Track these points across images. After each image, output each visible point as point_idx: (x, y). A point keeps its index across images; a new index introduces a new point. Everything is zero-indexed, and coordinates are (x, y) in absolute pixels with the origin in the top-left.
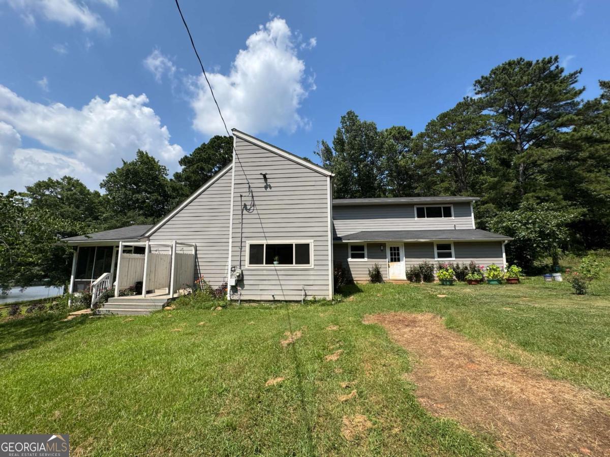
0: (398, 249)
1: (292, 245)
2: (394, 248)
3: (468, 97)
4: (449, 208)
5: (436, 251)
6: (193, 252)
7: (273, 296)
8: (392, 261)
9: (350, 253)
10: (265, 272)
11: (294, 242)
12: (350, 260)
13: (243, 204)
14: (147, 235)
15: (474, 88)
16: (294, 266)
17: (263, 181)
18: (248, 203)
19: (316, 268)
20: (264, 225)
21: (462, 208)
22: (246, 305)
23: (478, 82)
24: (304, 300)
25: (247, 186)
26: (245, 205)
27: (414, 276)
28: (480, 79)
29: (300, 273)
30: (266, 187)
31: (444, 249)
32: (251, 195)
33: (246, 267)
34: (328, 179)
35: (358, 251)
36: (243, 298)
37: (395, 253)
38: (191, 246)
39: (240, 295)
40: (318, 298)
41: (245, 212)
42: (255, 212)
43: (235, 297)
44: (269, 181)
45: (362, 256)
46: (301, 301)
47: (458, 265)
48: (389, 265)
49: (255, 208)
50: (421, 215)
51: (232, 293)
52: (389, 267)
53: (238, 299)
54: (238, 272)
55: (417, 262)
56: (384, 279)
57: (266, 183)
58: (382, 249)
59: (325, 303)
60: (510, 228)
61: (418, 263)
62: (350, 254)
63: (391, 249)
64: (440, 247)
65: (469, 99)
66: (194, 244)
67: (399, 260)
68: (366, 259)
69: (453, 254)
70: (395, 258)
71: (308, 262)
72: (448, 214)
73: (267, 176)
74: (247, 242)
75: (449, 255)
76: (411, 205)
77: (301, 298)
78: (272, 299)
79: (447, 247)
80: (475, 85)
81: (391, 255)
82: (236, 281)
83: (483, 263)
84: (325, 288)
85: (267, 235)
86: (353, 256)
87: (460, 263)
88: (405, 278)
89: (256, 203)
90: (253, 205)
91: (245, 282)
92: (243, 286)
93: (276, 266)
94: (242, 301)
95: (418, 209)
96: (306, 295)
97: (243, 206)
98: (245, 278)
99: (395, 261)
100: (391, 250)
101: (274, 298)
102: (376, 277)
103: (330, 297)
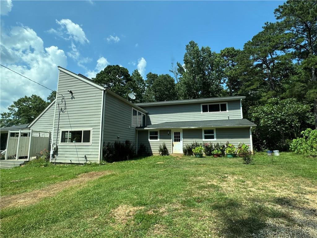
0: (179, 134)
1: (82, 131)
2: (177, 133)
4: (225, 105)
5: (203, 135)
6: (48, 136)
7: (71, 160)
8: (175, 141)
9: (149, 136)
10: (68, 147)
11: (83, 129)
12: (149, 140)
13: (60, 108)
14: (29, 127)
16: (82, 143)
17: (71, 95)
18: (63, 108)
19: (93, 144)
20: (70, 120)
21: (234, 105)
22: (58, 165)
23: (277, 10)
24: (85, 164)
25: (61, 98)
26: (61, 109)
27: (188, 151)
28: (278, 8)
29: (85, 147)
30: (72, 98)
31: (209, 133)
32: (64, 103)
33: (59, 144)
34: (103, 91)
35: (154, 135)
36: (57, 161)
37: (177, 136)
39: (56, 160)
40: (93, 162)
41: (61, 113)
42: (66, 113)
43: (53, 161)
44: (74, 94)
45: (156, 138)
46: (83, 164)
47: (218, 144)
48: (173, 144)
49: (66, 111)
50: (205, 110)
51: (52, 158)
52: (173, 146)
53: (54, 162)
54: (55, 146)
55: (190, 142)
56: (169, 153)
57: (72, 96)
58: (168, 133)
59: (96, 165)
60: (257, 117)
61: (190, 143)
62: (149, 137)
63: (175, 133)
64: (206, 132)
65: (269, 24)
66: (49, 131)
67: (179, 141)
68: (159, 140)
69: (215, 136)
70: (177, 139)
71: (89, 141)
72: (224, 109)
73: (73, 92)
74: (61, 130)
75: (213, 137)
76: (199, 104)
77: (83, 162)
78: (70, 162)
79: (211, 131)
81: (175, 138)
82: (53, 151)
83: (236, 143)
84: (96, 156)
85: (72, 125)
86: (151, 138)
87: (219, 143)
88: (182, 152)
89: (67, 108)
90: (65, 109)
91: (59, 153)
92: (57, 154)
93: (74, 143)
94: (56, 163)
95: (203, 106)
96: (87, 161)
98: (59, 150)
99: (177, 141)
100: (175, 134)
101: (71, 162)
102: (164, 151)
103: (99, 163)
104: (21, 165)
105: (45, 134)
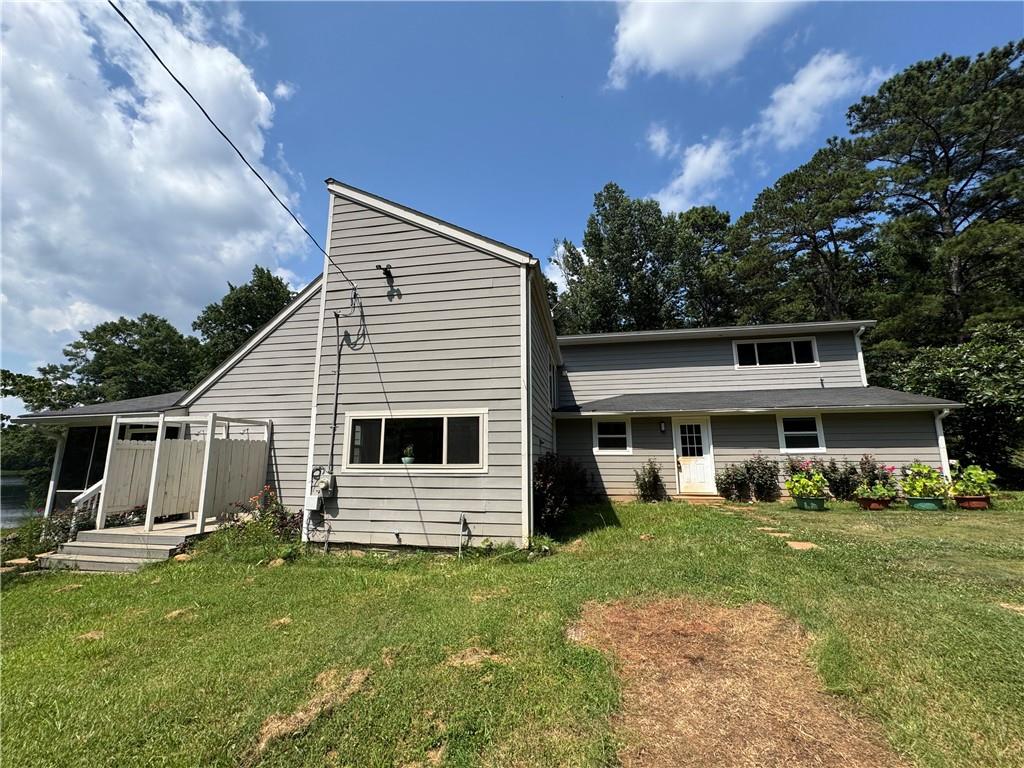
0: (698, 428)
1: (442, 418)
2: (690, 427)
3: (836, 139)
4: (808, 345)
5: (782, 434)
6: (265, 438)
7: (397, 535)
8: (685, 454)
9: (596, 437)
10: (382, 482)
11: (445, 412)
12: (596, 451)
13: (342, 332)
14: (184, 403)
15: (848, 121)
16: (445, 467)
17: (384, 282)
18: (353, 331)
19: (494, 472)
20: (385, 378)
21: (837, 345)
22: (341, 554)
23: (856, 109)
24: (464, 548)
25: (350, 294)
26: (347, 336)
27: (734, 486)
28: (859, 102)
29: (456, 483)
30: (390, 296)
31: (800, 429)
32: (357, 312)
33: (344, 469)
34: (523, 271)
35: (613, 433)
36: (333, 538)
37: (691, 438)
38: (261, 424)
39: (329, 531)
40: (497, 542)
41: (346, 349)
42: (367, 349)
43: (319, 537)
44: (396, 282)
45: (622, 445)
46: (457, 549)
47: (833, 463)
48: (678, 463)
49: (367, 341)
50: (746, 358)
51: (312, 527)
52: (679, 468)
53: (322, 540)
54: (326, 478)
55: (740, 457)
56: (669, 492)
57: (392, 286)
58: (663, 429)
59: (512, 556)
60: (951, 383)
61: (742, 459)
62: (596, 441)
63: (683, 428)
64: (790, 424)
65: (838, 141)
66: (267, 420)
67: (700, 453)
68: (629, 451)
69: (821, 439)
70: (693, 449)
71: (474, 458)
72: (805, 356)
73: (394, 272)
74: (348, 414)
75: (813, 442)
76: (726, 340)
77: (457, 542)
78: (394, 541)
79: (809, 424)
80: (850, 116)
81: (684, 441)
82: (319, 499)
83: (892, 458)
84: (512, 518)
85: (391, 398)
86: (604, 445)
87: (837, 458)
88: (714, 490)
89: (370, 329)
90: (363, 335)
91: (341, 503)
92: (334, 511)
93: (407, 467)
94: (331, 544)
95: (740, 347)
96: (470, 536)
97: (341, 339)
98: (341, 493)
99: (693, 454)
100: (683, 432)
101: (400, 540)
102: (652, 488)
103: (524, 543)
104: (172, 553)
105: (252, 430)
